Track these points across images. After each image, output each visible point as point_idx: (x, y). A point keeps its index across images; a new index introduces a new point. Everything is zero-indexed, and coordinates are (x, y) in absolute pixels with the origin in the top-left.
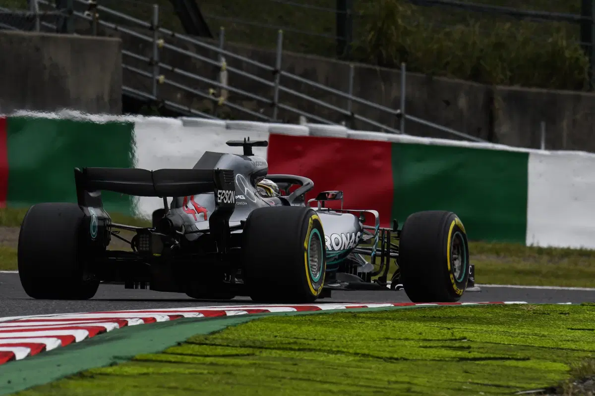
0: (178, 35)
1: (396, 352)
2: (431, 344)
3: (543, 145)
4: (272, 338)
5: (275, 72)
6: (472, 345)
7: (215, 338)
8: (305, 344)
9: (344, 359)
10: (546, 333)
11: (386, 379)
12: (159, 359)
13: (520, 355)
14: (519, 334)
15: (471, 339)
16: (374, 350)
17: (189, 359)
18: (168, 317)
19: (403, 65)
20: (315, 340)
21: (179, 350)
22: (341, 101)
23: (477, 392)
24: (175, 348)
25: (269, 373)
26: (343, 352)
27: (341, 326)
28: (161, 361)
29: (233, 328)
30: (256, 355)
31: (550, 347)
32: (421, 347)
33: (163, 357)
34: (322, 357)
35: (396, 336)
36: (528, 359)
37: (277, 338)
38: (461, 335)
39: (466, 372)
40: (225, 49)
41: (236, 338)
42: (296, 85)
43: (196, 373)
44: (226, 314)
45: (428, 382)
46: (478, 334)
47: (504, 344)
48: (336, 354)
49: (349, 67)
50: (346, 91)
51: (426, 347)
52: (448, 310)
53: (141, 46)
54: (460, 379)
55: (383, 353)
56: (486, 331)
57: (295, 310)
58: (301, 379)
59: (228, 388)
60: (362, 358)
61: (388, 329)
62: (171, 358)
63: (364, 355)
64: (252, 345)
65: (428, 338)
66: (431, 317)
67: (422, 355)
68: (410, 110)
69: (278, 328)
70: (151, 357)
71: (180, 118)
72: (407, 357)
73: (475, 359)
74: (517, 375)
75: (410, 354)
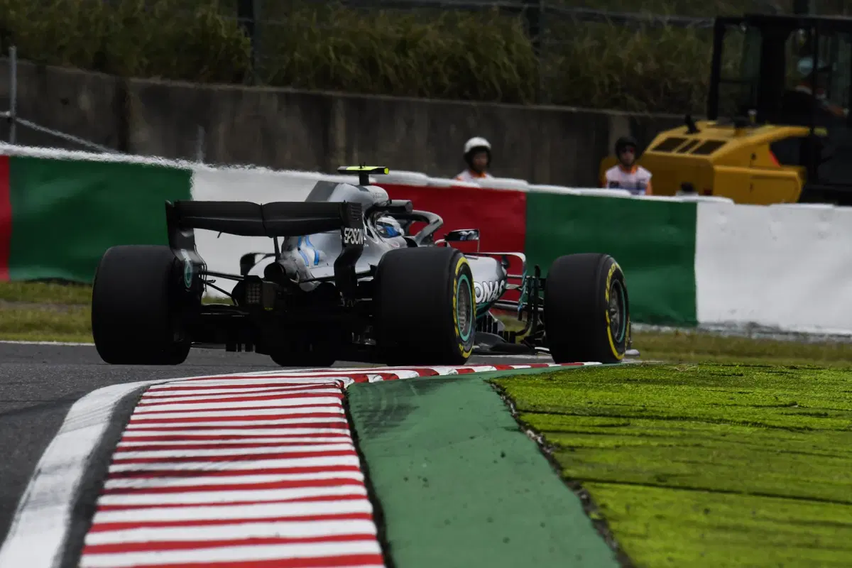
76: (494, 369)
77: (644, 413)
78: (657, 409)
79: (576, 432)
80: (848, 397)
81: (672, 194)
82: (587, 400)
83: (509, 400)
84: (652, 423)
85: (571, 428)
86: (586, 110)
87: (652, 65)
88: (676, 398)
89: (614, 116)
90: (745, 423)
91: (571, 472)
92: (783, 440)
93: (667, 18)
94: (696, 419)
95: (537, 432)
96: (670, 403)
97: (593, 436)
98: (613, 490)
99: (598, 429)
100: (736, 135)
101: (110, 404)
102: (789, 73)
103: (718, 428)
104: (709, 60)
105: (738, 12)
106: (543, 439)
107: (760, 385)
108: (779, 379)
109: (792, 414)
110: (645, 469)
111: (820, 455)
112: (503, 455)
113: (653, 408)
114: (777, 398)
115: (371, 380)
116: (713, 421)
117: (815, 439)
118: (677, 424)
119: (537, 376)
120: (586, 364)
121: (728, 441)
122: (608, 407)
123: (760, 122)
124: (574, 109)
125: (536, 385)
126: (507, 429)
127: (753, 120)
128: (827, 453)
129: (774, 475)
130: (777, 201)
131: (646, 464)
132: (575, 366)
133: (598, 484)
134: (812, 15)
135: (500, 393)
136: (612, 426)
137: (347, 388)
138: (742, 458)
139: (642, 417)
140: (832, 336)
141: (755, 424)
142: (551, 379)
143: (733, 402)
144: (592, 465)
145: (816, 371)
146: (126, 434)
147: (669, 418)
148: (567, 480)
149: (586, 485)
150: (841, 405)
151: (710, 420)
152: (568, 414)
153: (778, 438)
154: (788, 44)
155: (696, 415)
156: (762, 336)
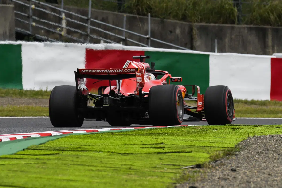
0: (41, 3)
1: (128, 150)
2: (146, 146)
3: (216, 51)
4: (69, 146)
5: (88, 19)
6: (165, 146)
7: (41, 147)
8: (85, 148)
9: (102, 154)
10: (202, 139)
11: (120, 163)
12: (11, 157)
13: (188, 150)
14: (189, 140)
15: (165, 143)
16: (118, 150)
17: (26, 157)
18: (23, 137)
19: (149, 14)
20: (90, 146)
21: (23, 152)
22: (120, 32)
23: (164, 168)
24: (21, 152)
25: (64, 162)
26: (102, 151)
27: (104, 139)
28: (12, 158)
29: (51, 142)
30: (60, 154)
31: (203, 146)
32: (140, 148)
33: (14, 156)
34: (92, 154)
35: (130, 143)
36: (191, 152)
37: (72, 145)
38: (161, 142)
39: (160, 159)
40: (64, 9)
41: (51, 146)
42: (99, 25)
43: (28, 164)
44: (52, 135)
45: (141, 164)
46: (169, 141)
47: (181, 145)
48: (99, 152)
49: (123, 16)
50: (122, 28)
51: (143, 148)
52: (159, 130)
53: (24, 8)
54: (157, 162)
55: (121, 151)
56: (174, 139)
57: (86, 132)
58: (79, 165)
59: (43, 170)
60: (111, 154)
61: (127, 140)
62: (17, 156)
63: (112, 152)
64: (59, 149)
65: (145, 144)
66: (150, 133)
67: (140, 152)
68: (153, 35)
69: (73, 141)
70: (8, 156)
71: (43, 42)
72: (133, 153)
73: (166, 153)
74: (185, 159)
75: (135, 151)
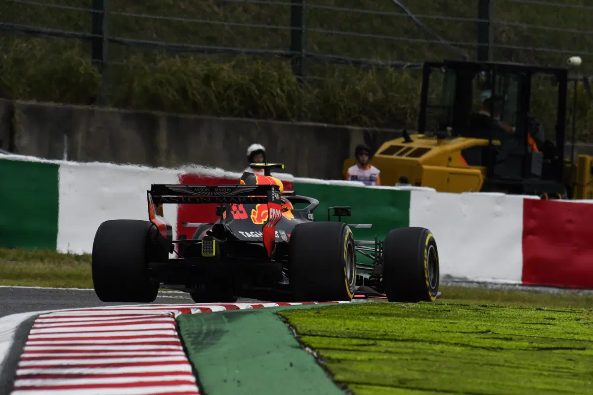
36: (584, 349)
76: (277, 305)
77: (387, 337)
78: (395, 334)
79: (340, 349)
80: (525, 327)
81: (393, 185)
82: (346, 327)
83: (292, 327)
84: (392, 344)
85: (337, 347)
86: (333, 126)
87: (380, 95)
88: (407, 326)
89: (353, 130)
90: (456, 344)
91: (340, 377)
92: (483, 356)
93: (390, 63)
94: (422, 341)
95: (313, 349)
96: (404, 331)
97: (353, 353)
98: (369, 390)
99: (356, 348)
100: (438, 144)
101: (12, 327)
102: (474, 101)
103: (438, 347)
104: (419, 92)
105: (441, 59)
106: (318, 353)
107: (463, 318)
108: (475, 314)
109: (488, 338)
110: (391, 375)
111: (509, 367)
112: (291, 365)
113: (392, 334)
114: (476, 327)
115: (193, 312)
116: (434, 343)
117: (506, 356)
118: (409, 344)
119: (309, 310)
120: (341, 302)
121: (446, 356)
122: (361, 332)
123: (455, 135)
124: (325, 125)
125: (309, 316)
126: (293, 347)
127: (450, 134)
128: (515, 365)
129: (479, 381)
130: (466, 190)
131: (390, 372)
132: (333, 303)
133: (359, 386)
134: (491, 62)
135: (285, 322)
136: (364, 345)
137: (177, 318)
138: (456, 369)
139: (385, 339)
140: (503, 284)
141: (463, 345)
142: (318, 313)
143: (445, 330)
144: (354, 372)
145: (500, 308)
146: (27, 348)
147: (403, 340)
148: (337, 383)
149: (351, 387)
150: (521, 333)
151: (432, 342)
152: (333, 337)
153: (480, 355)
154: (474, 81)
155: (422, 338)
156: (455, 284)
